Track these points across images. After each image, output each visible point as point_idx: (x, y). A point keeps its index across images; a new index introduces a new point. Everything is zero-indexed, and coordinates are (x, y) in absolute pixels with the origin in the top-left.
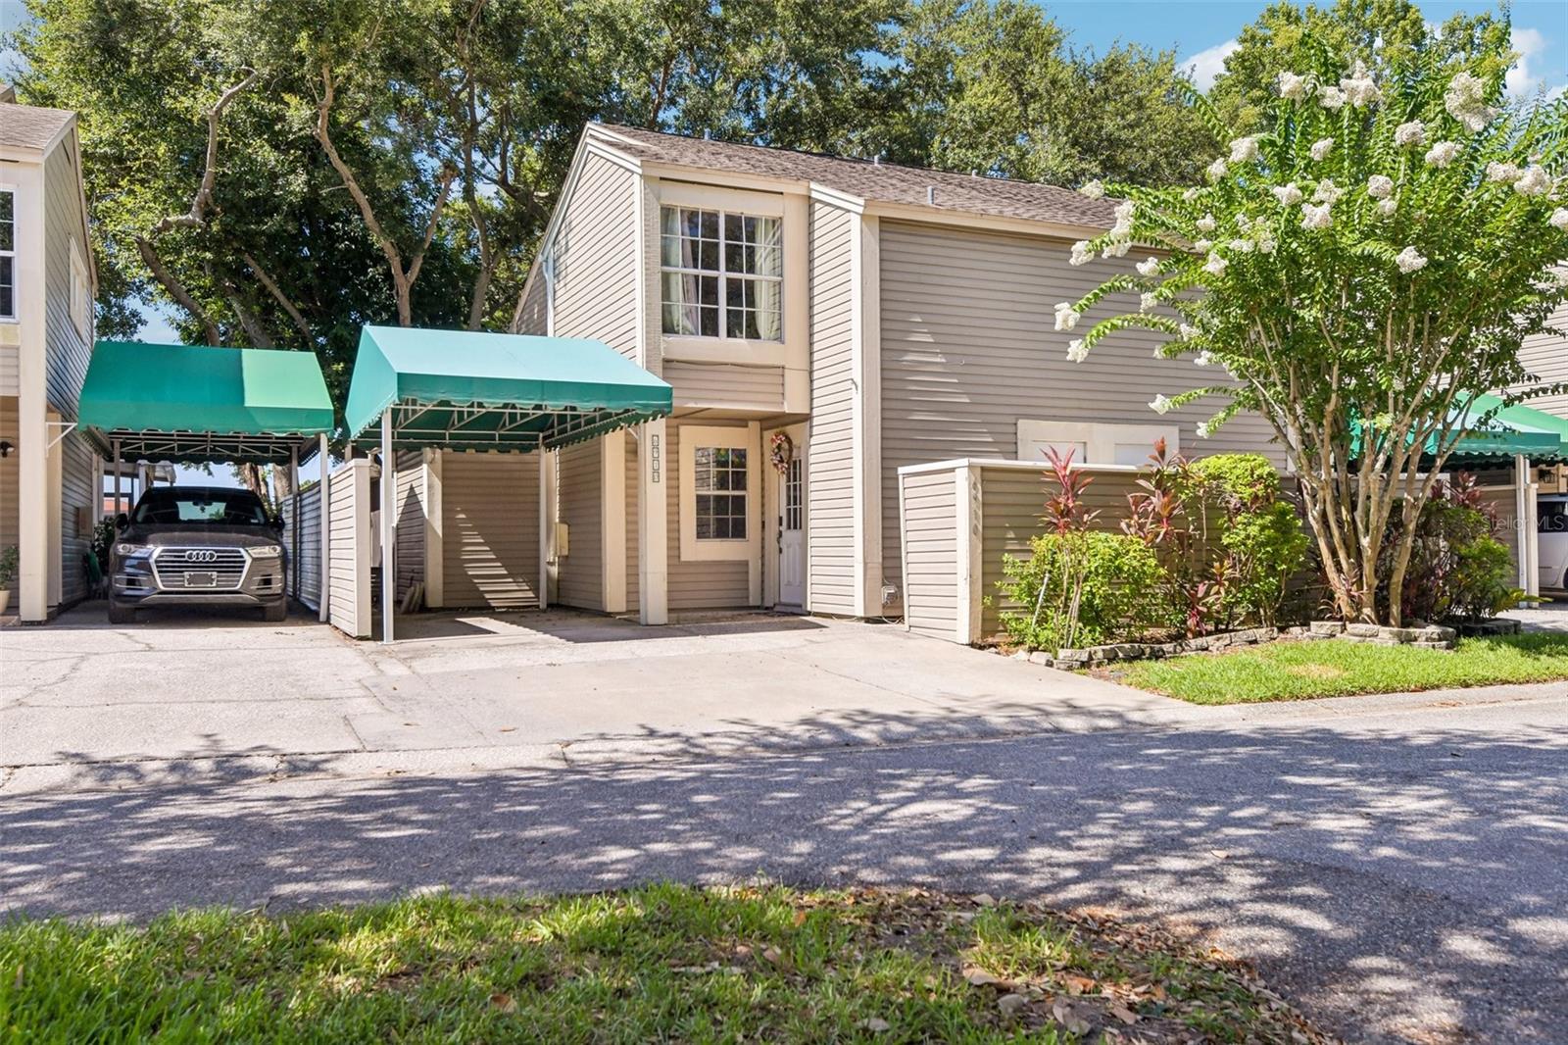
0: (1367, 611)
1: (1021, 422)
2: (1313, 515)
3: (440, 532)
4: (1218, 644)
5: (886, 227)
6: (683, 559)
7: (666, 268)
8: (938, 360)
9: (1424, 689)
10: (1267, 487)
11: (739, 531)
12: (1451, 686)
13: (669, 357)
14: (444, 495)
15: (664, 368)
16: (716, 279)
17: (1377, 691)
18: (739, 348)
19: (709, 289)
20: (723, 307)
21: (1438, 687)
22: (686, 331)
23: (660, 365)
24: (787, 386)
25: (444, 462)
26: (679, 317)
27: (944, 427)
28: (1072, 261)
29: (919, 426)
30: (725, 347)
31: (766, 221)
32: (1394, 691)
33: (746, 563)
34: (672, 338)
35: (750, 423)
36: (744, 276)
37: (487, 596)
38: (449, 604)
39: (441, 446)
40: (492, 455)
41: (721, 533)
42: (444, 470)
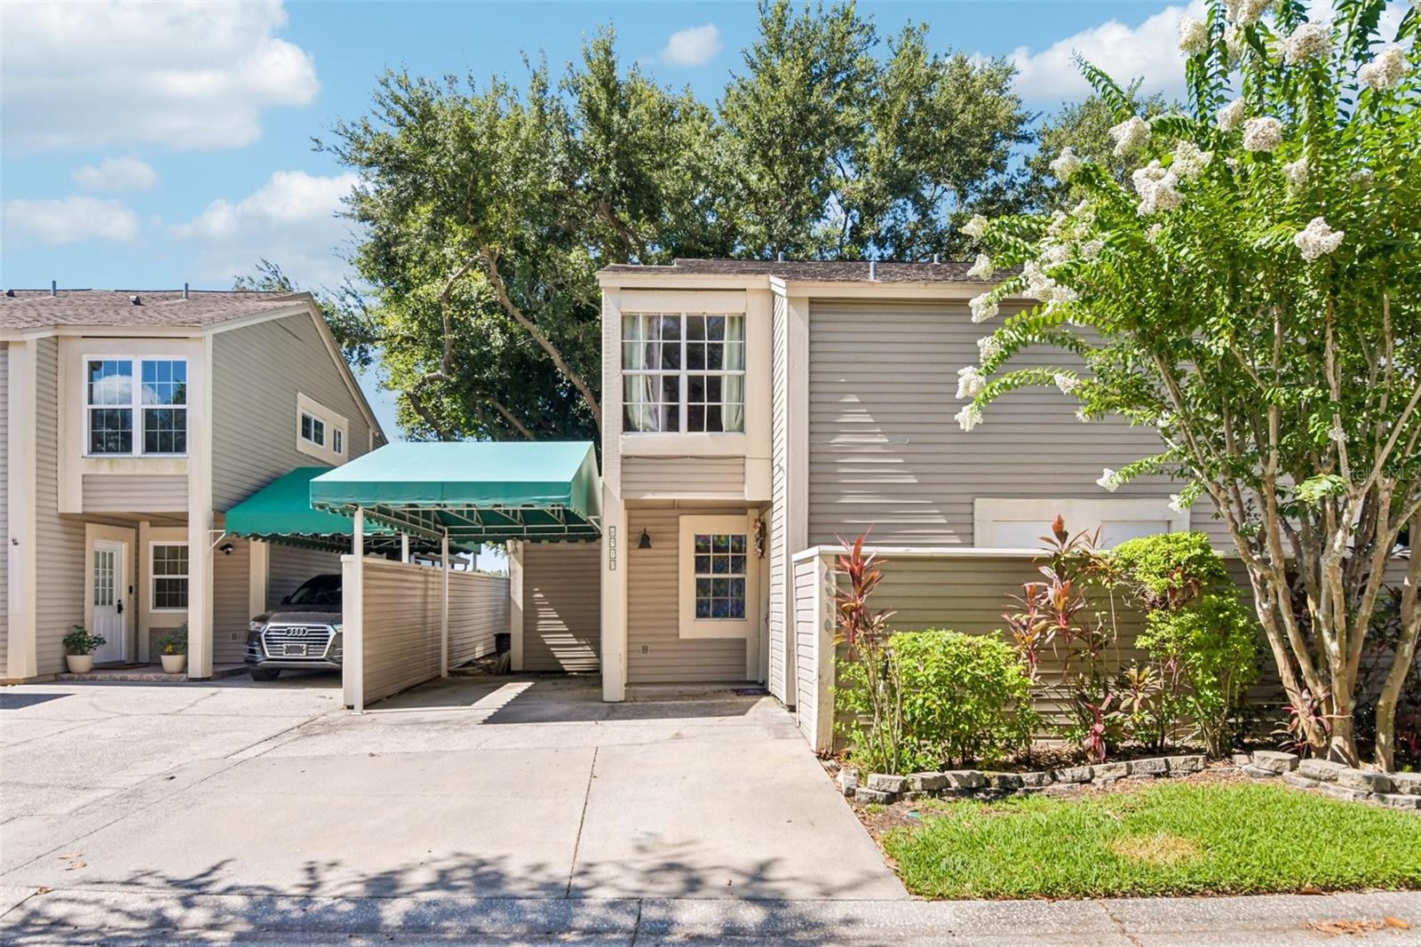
0: (1337, 741)
1: (978, 501)
2: (1262, 610)
3: (521, 607)
4: (1107, 775)
5: (816, 308)
6: (681, 637)
7: (627, 372)
8: (878, 440)
9: (1329, 889)
10: (1185, 577)
11: (739, 612)
12: (1384, 886)
13: (627, 454)
14: (524, 578)
15: (622, 464)
16: (677, 378)
17: (1236, 890)
18: (704, 441)
19: (671, 386)
20: (683, 403)
21: (1358, 887)
22: (646, 428)
23: (619, 461)
24: (747, 475)
25: (525, 551)
26: (639, 416)
27: (882, 510)
28: (974, 319)
29: (848, 509)
30: (686, 441)
31: (732, 319)
32: (1272, 890)
33: (743, 641)
34: (631, 436)
35: (750, 511)
36: (706, 373)
37: (562, 662)
38: (527, 668)
39: (521, 538)
40: (563, 545)
41: (720, 613)
42: (525, 558)
